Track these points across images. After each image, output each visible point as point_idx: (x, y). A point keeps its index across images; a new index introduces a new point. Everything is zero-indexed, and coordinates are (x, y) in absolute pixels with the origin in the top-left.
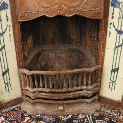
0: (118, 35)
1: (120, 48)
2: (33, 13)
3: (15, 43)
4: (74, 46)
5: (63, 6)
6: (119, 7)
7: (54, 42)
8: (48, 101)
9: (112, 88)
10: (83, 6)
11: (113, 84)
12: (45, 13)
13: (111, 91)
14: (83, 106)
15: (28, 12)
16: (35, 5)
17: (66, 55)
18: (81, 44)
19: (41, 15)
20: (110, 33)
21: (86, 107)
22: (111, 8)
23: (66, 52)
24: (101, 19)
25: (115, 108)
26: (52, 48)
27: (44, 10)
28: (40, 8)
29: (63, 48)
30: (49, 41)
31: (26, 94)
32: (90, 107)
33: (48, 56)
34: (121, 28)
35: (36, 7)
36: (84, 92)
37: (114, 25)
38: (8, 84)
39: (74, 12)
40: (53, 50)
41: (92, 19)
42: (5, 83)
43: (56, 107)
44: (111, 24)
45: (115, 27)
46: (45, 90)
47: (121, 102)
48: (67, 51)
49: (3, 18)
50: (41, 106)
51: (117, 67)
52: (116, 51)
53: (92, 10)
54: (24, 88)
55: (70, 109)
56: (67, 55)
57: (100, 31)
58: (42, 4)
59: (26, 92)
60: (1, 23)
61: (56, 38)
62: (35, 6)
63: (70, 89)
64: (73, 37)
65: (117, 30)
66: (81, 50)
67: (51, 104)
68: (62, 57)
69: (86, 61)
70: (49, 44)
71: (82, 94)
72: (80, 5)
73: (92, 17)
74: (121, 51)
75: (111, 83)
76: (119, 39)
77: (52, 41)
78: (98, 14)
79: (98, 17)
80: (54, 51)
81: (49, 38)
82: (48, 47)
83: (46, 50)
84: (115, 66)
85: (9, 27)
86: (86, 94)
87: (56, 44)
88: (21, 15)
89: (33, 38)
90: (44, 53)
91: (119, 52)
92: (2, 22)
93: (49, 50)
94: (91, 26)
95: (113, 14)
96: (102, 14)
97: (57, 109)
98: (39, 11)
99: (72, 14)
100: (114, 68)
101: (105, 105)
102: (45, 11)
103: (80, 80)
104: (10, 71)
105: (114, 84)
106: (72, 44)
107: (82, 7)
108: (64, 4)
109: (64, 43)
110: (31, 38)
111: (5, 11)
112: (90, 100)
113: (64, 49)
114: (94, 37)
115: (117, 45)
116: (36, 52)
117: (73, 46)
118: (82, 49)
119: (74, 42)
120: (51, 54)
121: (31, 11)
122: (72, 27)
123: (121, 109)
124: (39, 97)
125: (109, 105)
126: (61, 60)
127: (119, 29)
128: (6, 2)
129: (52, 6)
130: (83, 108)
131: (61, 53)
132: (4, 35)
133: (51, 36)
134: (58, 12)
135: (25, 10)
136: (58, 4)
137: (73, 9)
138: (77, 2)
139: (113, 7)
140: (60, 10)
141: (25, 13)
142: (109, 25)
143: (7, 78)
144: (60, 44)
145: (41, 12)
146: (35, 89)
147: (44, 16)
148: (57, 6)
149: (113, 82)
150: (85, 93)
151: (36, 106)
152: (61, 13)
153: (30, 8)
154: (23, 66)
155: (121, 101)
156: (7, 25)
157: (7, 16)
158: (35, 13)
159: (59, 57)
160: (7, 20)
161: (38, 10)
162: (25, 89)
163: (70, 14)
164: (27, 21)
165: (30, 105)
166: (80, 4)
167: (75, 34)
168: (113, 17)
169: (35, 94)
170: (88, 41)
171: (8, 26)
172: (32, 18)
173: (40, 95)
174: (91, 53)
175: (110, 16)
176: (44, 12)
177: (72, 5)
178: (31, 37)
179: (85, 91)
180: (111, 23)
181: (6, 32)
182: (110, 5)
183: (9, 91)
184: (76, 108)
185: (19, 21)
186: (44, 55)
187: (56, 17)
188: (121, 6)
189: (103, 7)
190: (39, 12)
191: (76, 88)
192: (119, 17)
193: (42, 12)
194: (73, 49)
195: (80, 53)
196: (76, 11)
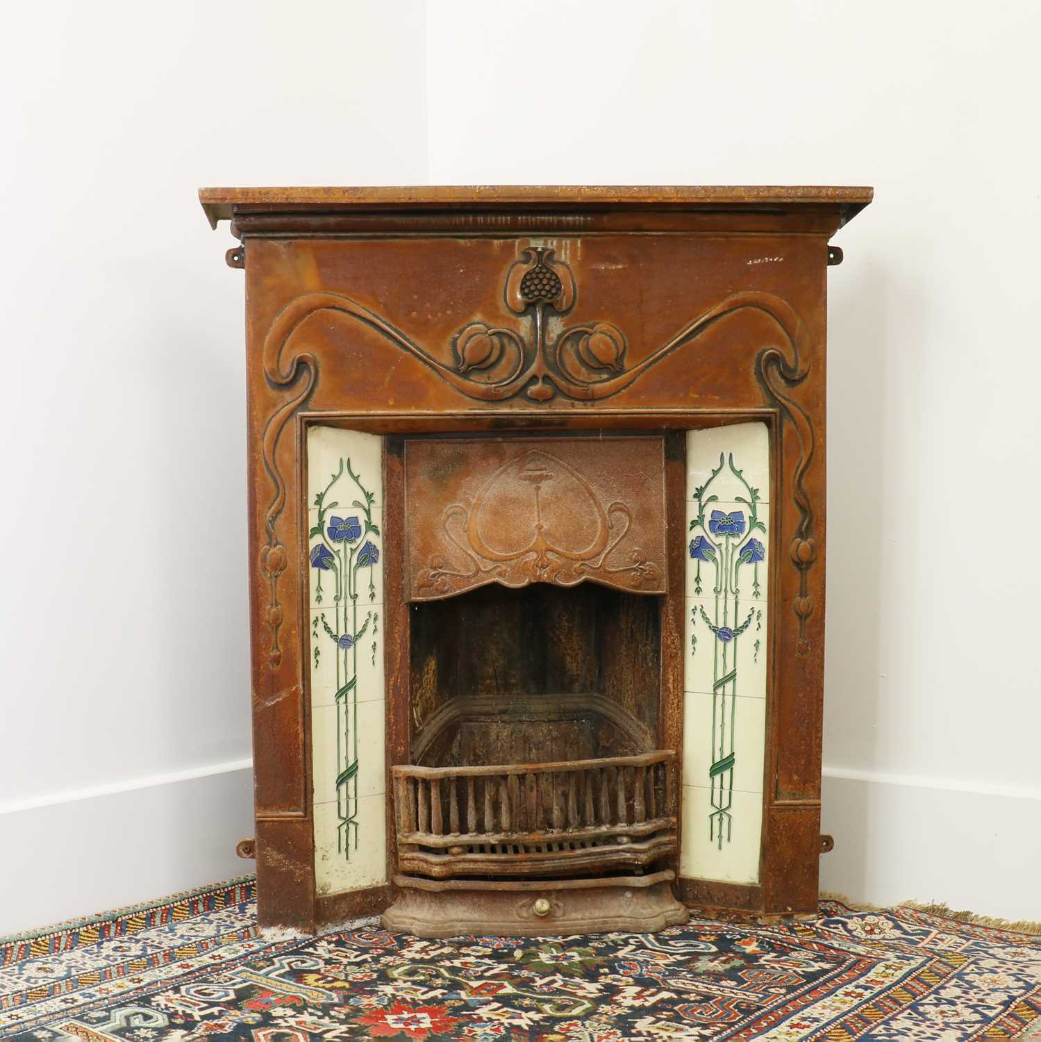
0: (721, 644)
1: (729, 685)
2: (462, 576)
3: (389, 672)
4: (578, 700)
5: (550, 555)
6: (714, 560)
7: (507, 687)
8: (493, 885)
9: (720, 836)
10: (606, 557)
11: (721, 820)
12: (500, 574)
13: (720, 848)
14: (621, 906)
15: (447, 574)
16: (469, 552)
17: (550, 731)
18: (602, 691)
19: (486, 582)
20: (694, 641)
21: (631, 908)
22: (691, 564)
23: (549, 721)
24: (663, 596)
25: (739, 917)
26: (502, 707)
27: (495, 568)
28: (485, 560)
29: (540, 705)
30: (488, 681)
31: (407, 865)
32: (645, 908)
33: (486, 734)
34: (725, 623)
35: (472, 558)
36: (621, 847)
37: (703, 613)
38: (348, 821)
39: (582, 573)
40: (504, 712)
41: (634, 596)
42: (340, 817)
43: (524, 906)
44: (694, 611)
45: (707, 620)
46: (483, 838)
47: (759, 886)
48: (552, 717)
49: (363, 591)
50: (465, 908)
51: (727, 753)
52: (719, 698)
53: (634, 569)
54: (404, 840)
55: (574, 915)
56: (555, 734)
57: (663, 634)
58: (491, 550)
59: (409, 855)
60: (354, 604)
61: (514, 672)
62: (469, 555)
63: (572, 833)
64: (572, 666)
65: (714, 629)
66: (601, 710)
67: (504, 892)
68: (535, 740)
69: (622, 746)
70: (488, 692)
71: (615, 857)
72: (598, 554)
73: (635, 587)
74: (734, 696)
75: (716, 818)
76: (724, 655)
77: (499, 682)
78: (654, 579)
79: (654, 589)
80: (506, 718)
81: (491, 670)
82: (483, 702)
83: (480, 714)
84: (721, 749)
85: (375, 619)
86: (628, 855)
87: (515, 692)
88: (421, 583)
89: (438, 664)
90: (471, 724)
91: (729, 700)
92: (357, 603)
93: (488, 714)
94: (633, 623)
95: (698, 580)
96: (665, 581)
97: (525, 915)
98: (478, 570)
99: (575, 579)
100: (717, 759)
101: (703, 912)
102: (498, 570)
103: (604, 799)
104: (360, 772)
105: (725, 818)
106: (570, 691)
107: (604, 560)
108: (552, 551)
109: (542, 689)
110: (432, 664)
111: (369, 568)
112: (643, 881)
113: (542, 708)
114: (645, 658)
115: (720, 676)
116: (446, 718)
117: (576, 700)
118: (606, 707)
119: (577, 686)
120: (494, 729)
121: (454, 569)
122: (570, 632)
123: (760, 912)
124: (459, 867)
125: (718, 907)
126: (530, 749)
127: (721, 625)
128: (373, 543)
129: (518, 556)
130: (622, 912)
131: (531, 723)
132: (359, 642)
133: (497, 664)
134: (536, 571)
135: (435, 568)
136: (536, 552)
137: (578, 565)
138: (590, 544)
139: (695, 560)
140: (543, 567)
141: (434, 576)
142: (689, 616)
143: (348, 796)
144: (528, 692)
145: (485, 572)
146: (450, 839)
147: (495, 586)
148: (533, 556)
149: (721, 811)
150: (624, 850)
151: (449, 906)
152: (545, 576)
153: (453, 562)
154: (405, 755)
155: (757, 881)
156: (369, 614)
157: (372, 586)
158: (468, 577)
159: (526, 739)
160: (372, 596)
161: (477, 565)
162: (410, 840)
163: (570, 577)
164: (439, 601)
165: (427, 905)
166: (598, 549)
167: (580, 657)
168: (698, 590)
169: (446, 858)
170: (628, 675)
171: (373, 617)
172: (458, 592)
173: (464, 861)
174: (640, 715)
175: (691, 585)
176: (494, 573)
177: (575, 553)
178: (433, 662)
179: (626, 844)
180: (696, 608)
181: (364, 636)
182: (688, 554)
183: (347, 850)
184: (597, 913)
185: (413, 598)
186: (472, 733)
187: (531, 585)
188: (717, 555)
189: (665, 560)
190: (480, 574)
191: (591, 830)
192: (715, 590)
193: (488, 572)
194: (575, 711)
195: (602, 721)
196: (588, 569)
